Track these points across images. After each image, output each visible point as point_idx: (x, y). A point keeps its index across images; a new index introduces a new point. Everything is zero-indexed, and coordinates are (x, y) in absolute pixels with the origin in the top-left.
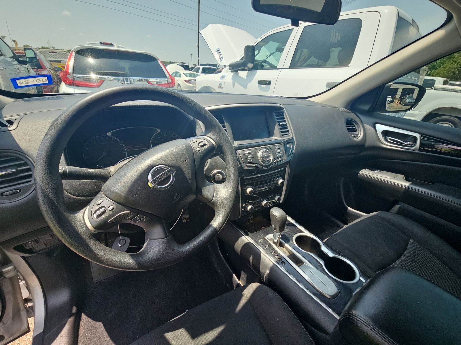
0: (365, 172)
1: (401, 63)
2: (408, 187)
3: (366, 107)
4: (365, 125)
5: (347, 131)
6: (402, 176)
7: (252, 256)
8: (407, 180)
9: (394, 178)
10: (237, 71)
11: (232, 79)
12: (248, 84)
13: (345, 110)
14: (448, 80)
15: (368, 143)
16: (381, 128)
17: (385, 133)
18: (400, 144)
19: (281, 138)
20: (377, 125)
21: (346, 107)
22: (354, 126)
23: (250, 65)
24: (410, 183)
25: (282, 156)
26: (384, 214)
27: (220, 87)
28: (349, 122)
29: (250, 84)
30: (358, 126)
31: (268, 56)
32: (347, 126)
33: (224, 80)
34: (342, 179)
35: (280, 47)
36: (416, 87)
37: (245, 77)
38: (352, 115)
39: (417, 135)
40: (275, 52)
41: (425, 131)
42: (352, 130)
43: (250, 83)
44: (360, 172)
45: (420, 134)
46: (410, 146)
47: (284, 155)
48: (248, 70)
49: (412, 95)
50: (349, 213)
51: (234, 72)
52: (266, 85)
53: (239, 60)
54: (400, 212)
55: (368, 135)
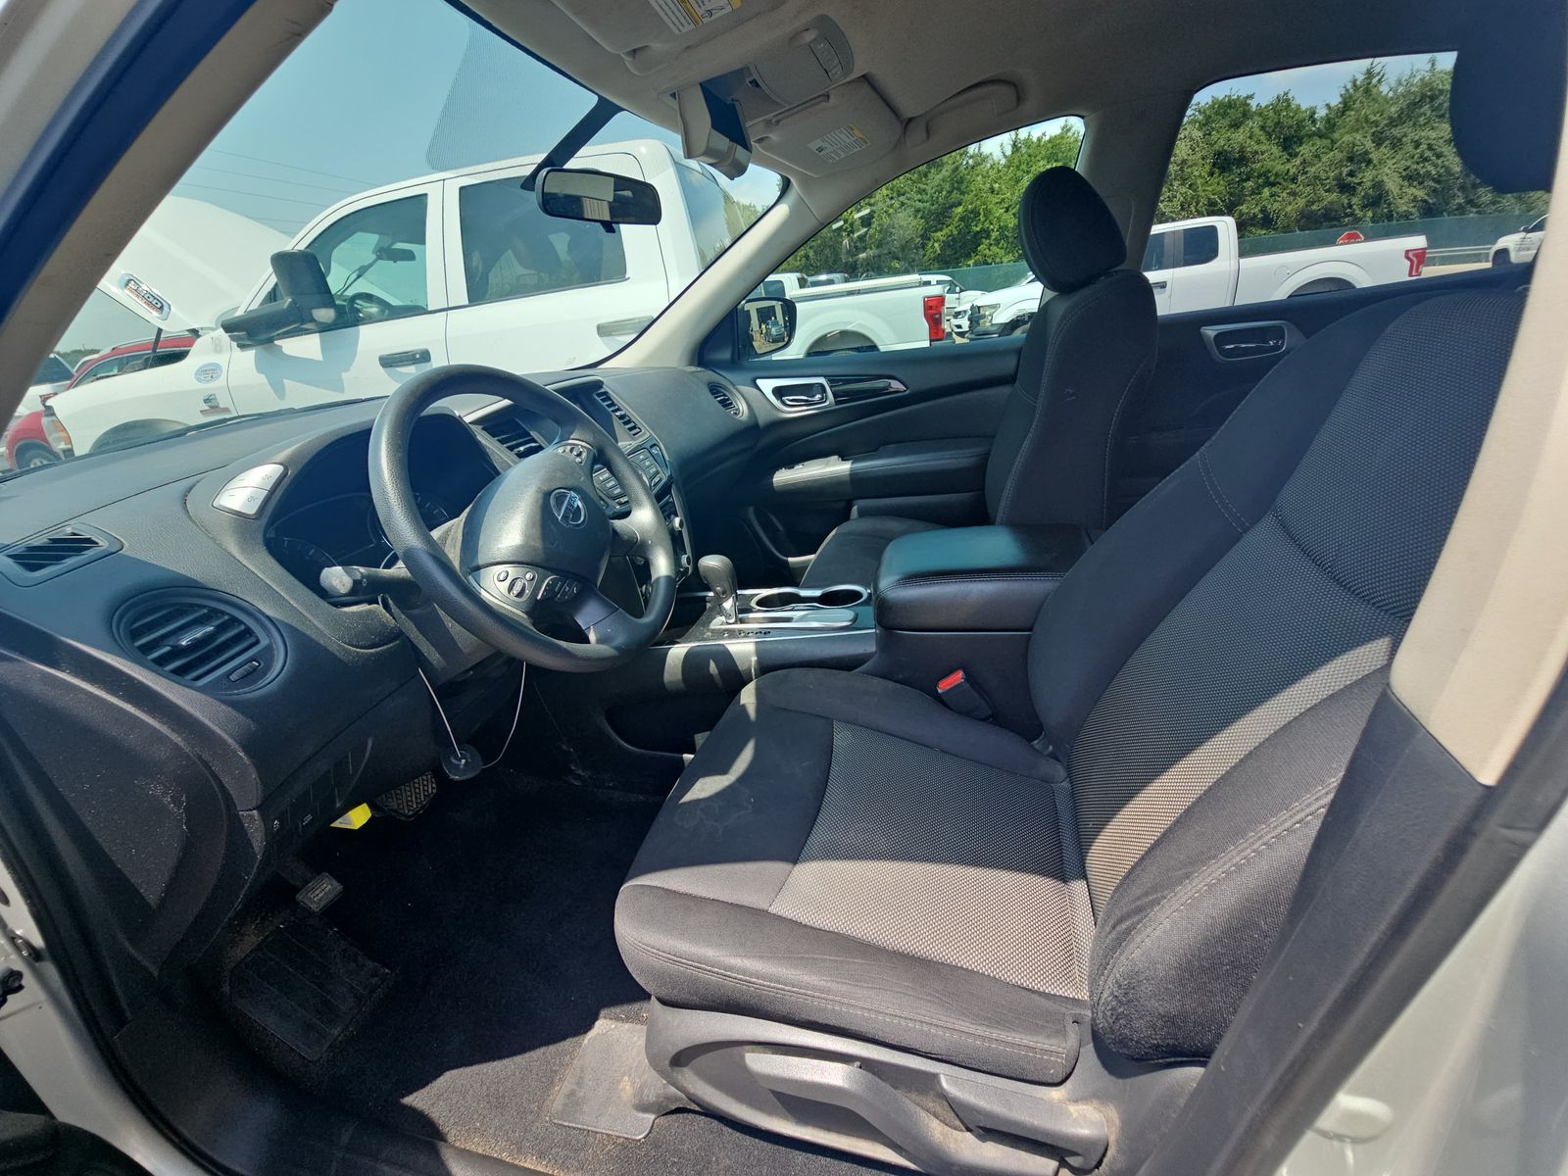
0: (783, 477)
1: (748, 265)
2: (851, 470)
3: (725, 355)
4: (739, 387)
5: (720, 406)
6: (836, 457)
7: (711, 662)
8: (844, 458)
9: (827, 465)
10: (271, 340)
11: (258, 372)
12: (344, 375)
13: (693, 369)
14: (805, 277)
15: (762, 420)
16: (767, 385)
17: (779, 392)
18: (808, 403)
19: (634, 440)
20: (759, 382)
21: (691, 364)
22: (724, 395)
23: (325, 315)
24: (851, 462)
25: (657, 473)
26: (845, 527)
27: (215, 408)
28: (715, 389)
29: (348, 373)
30: (731, 393)
31: (354, 276)
32: (716, 398)
33: (220, 382)
34: (751, 510)
35: (386, 245)
36: (774, 303)
37: (317, 354)
38: (709, 375)
39: (822, 380)
40: (375, 262)
41: (830, 371)
42: (726, 403)
43: (348, 370)
44: (774, 480)
45: (825, 376)
46: (821, 401)
47: (659, 469)
48: (319, 332)
49: (776, 318)
50: (794, 569)
51: (259, 348)
52: (414, 364)
53: (255, 306)
54: (862, 514)
55: (754, 405)
